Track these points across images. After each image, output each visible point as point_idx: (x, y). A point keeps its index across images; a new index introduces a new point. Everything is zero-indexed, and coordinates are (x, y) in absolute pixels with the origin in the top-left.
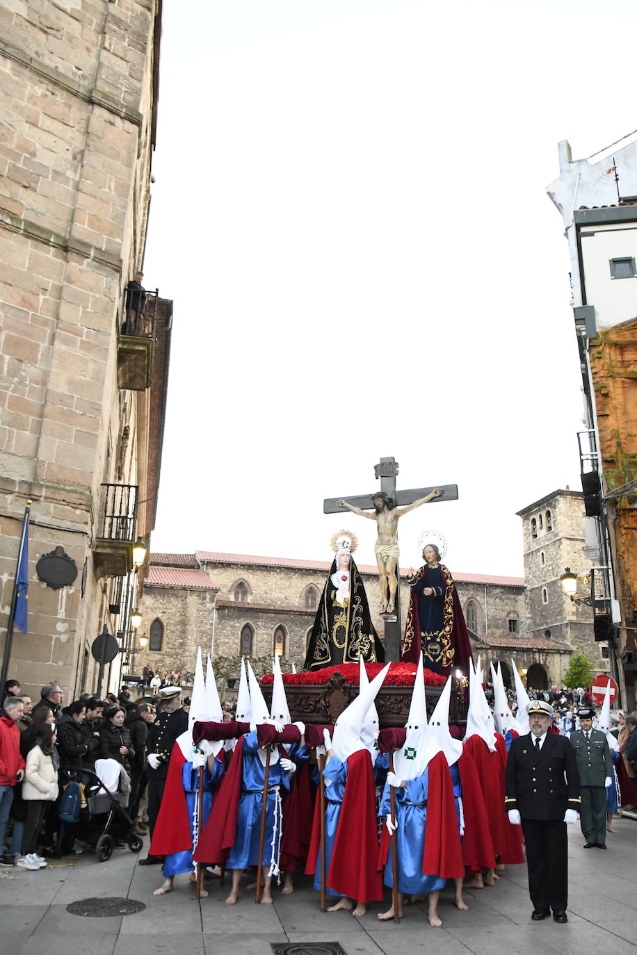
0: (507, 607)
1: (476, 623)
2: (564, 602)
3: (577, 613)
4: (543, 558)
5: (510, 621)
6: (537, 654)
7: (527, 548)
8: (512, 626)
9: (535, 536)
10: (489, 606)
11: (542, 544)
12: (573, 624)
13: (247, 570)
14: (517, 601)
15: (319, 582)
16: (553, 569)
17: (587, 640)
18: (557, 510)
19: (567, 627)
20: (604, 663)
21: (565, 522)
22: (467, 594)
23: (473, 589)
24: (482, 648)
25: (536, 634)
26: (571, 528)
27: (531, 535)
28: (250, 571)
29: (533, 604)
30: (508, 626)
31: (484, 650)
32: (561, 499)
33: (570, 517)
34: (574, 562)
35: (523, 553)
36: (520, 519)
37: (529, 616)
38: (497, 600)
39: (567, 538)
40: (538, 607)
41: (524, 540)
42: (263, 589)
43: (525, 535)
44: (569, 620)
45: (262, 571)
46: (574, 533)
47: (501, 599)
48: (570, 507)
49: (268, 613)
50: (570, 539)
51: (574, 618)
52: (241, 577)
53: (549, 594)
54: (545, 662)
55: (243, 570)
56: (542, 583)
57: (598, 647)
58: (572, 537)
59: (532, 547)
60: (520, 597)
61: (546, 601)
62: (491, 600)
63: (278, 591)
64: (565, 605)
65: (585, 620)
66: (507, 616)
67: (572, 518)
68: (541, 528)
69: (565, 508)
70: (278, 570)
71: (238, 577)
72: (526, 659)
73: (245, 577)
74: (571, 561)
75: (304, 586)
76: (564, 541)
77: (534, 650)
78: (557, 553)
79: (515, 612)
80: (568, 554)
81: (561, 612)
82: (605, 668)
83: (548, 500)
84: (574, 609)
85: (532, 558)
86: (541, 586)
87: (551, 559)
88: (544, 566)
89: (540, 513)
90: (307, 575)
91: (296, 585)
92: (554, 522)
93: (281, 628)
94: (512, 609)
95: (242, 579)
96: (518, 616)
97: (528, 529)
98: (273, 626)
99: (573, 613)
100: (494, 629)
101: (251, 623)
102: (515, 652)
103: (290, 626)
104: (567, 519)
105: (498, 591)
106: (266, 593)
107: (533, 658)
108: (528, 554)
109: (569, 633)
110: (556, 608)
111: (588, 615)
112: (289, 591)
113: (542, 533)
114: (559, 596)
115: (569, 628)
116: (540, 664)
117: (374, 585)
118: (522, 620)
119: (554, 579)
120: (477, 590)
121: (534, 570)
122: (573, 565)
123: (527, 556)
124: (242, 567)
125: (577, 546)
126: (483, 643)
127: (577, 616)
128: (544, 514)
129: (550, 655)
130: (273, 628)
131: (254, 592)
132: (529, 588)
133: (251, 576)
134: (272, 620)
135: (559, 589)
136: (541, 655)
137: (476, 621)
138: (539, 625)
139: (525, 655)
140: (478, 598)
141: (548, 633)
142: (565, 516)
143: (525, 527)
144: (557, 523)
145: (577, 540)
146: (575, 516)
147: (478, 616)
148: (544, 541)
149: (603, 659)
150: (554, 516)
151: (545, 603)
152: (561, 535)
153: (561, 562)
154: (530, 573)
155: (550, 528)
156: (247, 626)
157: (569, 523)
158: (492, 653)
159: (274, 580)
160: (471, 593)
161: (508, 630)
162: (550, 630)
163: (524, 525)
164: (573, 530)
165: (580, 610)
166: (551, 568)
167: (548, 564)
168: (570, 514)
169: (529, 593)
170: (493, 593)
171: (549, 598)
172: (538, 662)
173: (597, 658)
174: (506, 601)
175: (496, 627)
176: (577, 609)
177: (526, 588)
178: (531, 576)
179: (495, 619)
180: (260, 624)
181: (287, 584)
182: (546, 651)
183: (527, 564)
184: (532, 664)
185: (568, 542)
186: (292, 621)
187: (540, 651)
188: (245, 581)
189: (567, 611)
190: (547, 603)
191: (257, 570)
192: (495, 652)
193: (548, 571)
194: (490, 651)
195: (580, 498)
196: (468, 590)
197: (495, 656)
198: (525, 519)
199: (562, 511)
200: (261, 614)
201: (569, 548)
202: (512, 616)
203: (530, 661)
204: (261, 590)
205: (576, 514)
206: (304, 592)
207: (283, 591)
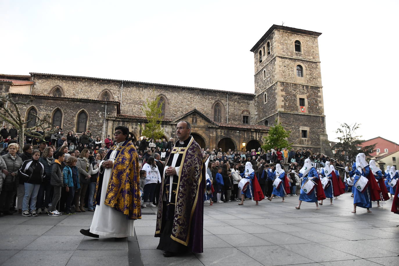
0: (242, 108)
1: (221, 117)
2: (276, 100)
3: (284, 107)
4: (265, 74)
5: (244, 117)
6: (255, 133)
7: (256, 71)
8: (245, 120)
9: (261, 61)
10: (230, 107)
11: (265, 65)
12: (281, 113)
13: (62, 80)
14: (249, 104)
15: (112, 88)
16: (270, 79)
17: (291, 125)
18: (273, 39)
19: (277, 116)
20: (303, 141)
21: (279, 46)
22: (215, 99)
23: (220, 95)
24: (212, 128)
25: (260, 123)
26: (282, 51)
27: (259, 62)
28: (64, 81)
29: (259, 105)
30: (242, 119)
31: (214, 129)
32: (276, 32)
33: (282, 44)
34: (284, 72)
35: (254, 74)
36: (253, 54)
37: (256, 113)
38: (236, 103)
39: (279, 57)
40: (262, 106)
41: (255, 66)
42: (72, 92)
43: (255, 63)
44: (279, 111)
45: (73, 81)
46: (284, 53)
47: (238, 102)
48: (282, 37)
49: (49, 99)
50: (281, 57)
51: (283, 110)
52: (57, 85)
53: (267, 96)
54: (260, 139)
55: (59, 80)
56: (264, 90)
57: (299, 131)
58: (282, 56)
59: (259, 69)
60: (251, 102)
61: (266, 101)
62: (232, 103)
63: (83, 94)
64: (277, 102)
65: (290, 112)
66: (242, 113)
67: (283, 44)
68: (264, 55)
69: (278, 38)
70: (84, 81)
71: (55, 84)
72: (246, 136)
73: (60, 85)
74: (282, 72)
75: (101, 91)
76: (278, 59)
77: (252, 130)
78: (273, 68)
79: (247, 111)
80: (280, 67)
81: (274, 107)
82: (303, 144)
83: (268, 35)
84: (283, 104)
85: (259, 76)
86: (264, 92)
87: (269, 73)
88: (265, 79)
89: (263, 46)
90: (104, 84)
91: (96, 90)
92: (272, 48)
93: (58, 110)
94: (246, 109)
95: (58, 86)
96: (249, 113)
97: (257, 59)
98: (52, 109)
99: (282, 107)
100: (233, 122)
101: (35, 107)
102: (238, 132)
103: (65, 109)
104: (279, 45)
105: (236, 97)
106: (74, 95)
107: (252, 136)
108: (257, 74)
109: (279, 119)
110: (271, 105)
111: (293, 108)
112: (90, 94)
113: (264, 58)
114: (273, 97)
115: (279, 117)
116: (256, 140)
117: (150, 91)
118: (252, 116)
119: (270, 85)
120: (222, 96)
121: (260, 83)
122: (283, 74)
123: (256, 76)
124: (59, 78)
125: (286, 62)
126: (213, 124)
127: (285, 109)
128: (265, 45)
129: (264, 134)
130: (51, 110)
131: (66, 94)
132: (257, 95)
133: (64, 84)
134: (51, 104)
135: (274, 92)
136: (257, 134)
137: (221, 116)
138: (262, 118)
139: (245, 134)
140: (223, 101)
141: (266, 122)
142: (278, 43)
143: (256, 58)
144: (273, 48)
145: (286, 58)
146: (285, 43)
147: (222, 112)
148: (266, 63)
149: (303, 138)
150: (271, 44)
151: (265, 103)
152: (275, 55)
153: (275, 73)
154: (258, 86)
155: (269, 53)
156: (33, 109)
157: (281, 47)
158: (221, 131)
159: (80, 86)
160: (218, 98)
161: (242, 122)
162: (268, 120)
163: (255, 57)
164: (284, 52)
165: (287, 104)
166: (269, 79)
167: (268, 77)
168: (282, 41)
169: (257, 99)
170: (233, 98)
171: (267, 99)
172: (255, 139)
173: (298, 138)
174: (241, 104)
175: (234, 120)
176: (285, 104)
177: (255, 96)
178: (258, 88)
179: (233, 114)
180: (42, 107)
181: (90, 89)
182: (261, 131)
183: (256, 81)
184: (250, 140)
185: (280, 59)
186: (67, 105)
187: (257, 131)
188: (61, 87)
189: (278, 105)
190: (267, 102)
191: (69, 80)
192: (223, 131)
193: (268, 81)
194: (219, 130)
195: (289, 32)
196: (216, 96)
197: (223, 134)
198: (256, 53)
199: (276, 39)
200: (43, 100)
201: (281, 64)
202: (245, 114)
203: (249, 138)
204: (71, 93)
205: (286, 42)
206: (100, 95)
207: (86, 94)
